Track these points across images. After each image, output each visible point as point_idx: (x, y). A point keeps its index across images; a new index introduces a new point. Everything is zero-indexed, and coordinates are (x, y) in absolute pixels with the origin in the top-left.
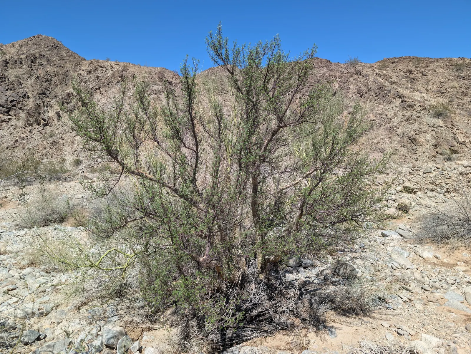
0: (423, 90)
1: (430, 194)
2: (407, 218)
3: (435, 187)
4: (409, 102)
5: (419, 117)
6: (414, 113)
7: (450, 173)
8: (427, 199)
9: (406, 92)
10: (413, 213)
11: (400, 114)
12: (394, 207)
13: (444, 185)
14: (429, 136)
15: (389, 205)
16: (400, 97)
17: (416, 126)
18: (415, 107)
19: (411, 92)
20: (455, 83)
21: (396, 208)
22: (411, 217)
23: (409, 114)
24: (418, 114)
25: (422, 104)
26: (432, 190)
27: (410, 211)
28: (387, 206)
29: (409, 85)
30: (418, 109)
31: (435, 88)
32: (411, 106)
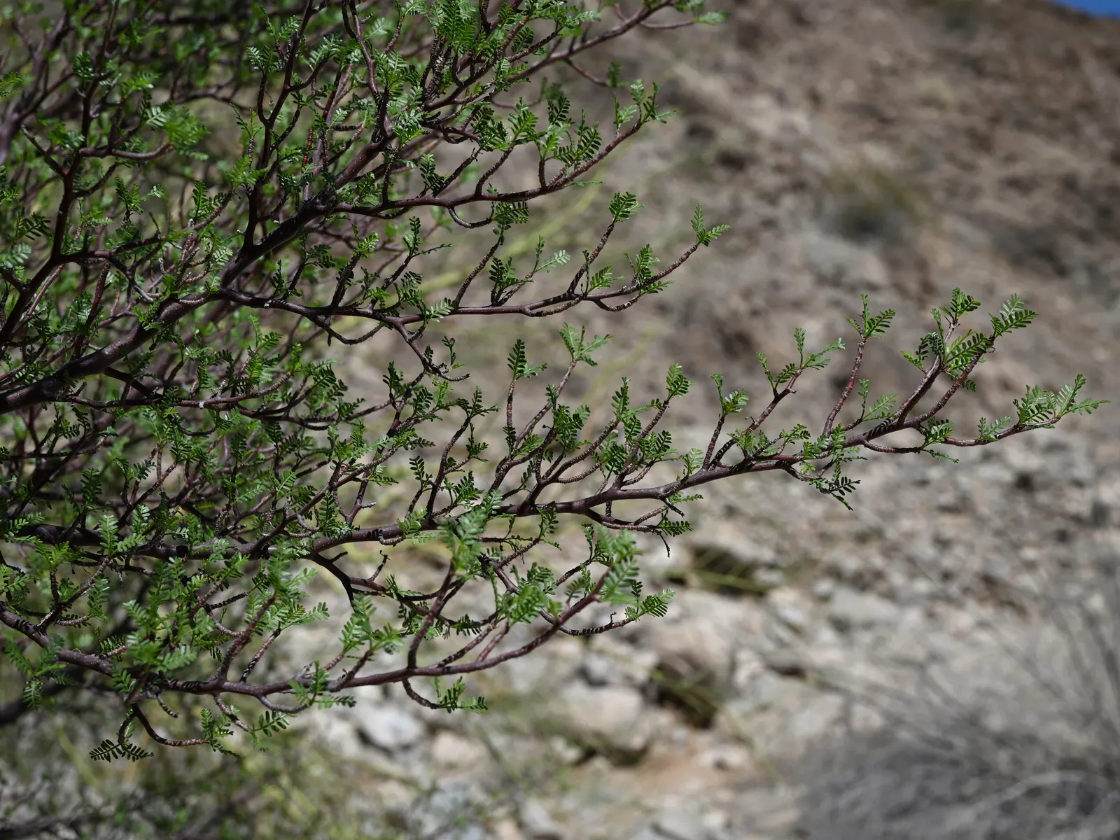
0: (795, 93)
1: (849, 603)
2: (708, 758)
3: (878, 562)
4: (728, 138)
5: (769, 223)
6: (748, 200)
7: (964, 480)
8: (827, 635)
9: (711, 87)
10: (746, 728)
11: (678, 191)
12: (629, 681)
13: (926, 550)
14: (813, 328)
15: (598, 666)
16: (688, 104)
17: (753, 268)
18: (752, 171)
19: (736, 91)
20: (937, 84)
21: (643, 690)
22: (735, 756)
23: (722, 199)
24: (767, 211)
25: (786, 159)
26: (862, 582)
27: (732, 714)
28: (584, 675)
29: (731, 56)
30: (769, 181)
31: (849, 90)
32: (734, 162)
